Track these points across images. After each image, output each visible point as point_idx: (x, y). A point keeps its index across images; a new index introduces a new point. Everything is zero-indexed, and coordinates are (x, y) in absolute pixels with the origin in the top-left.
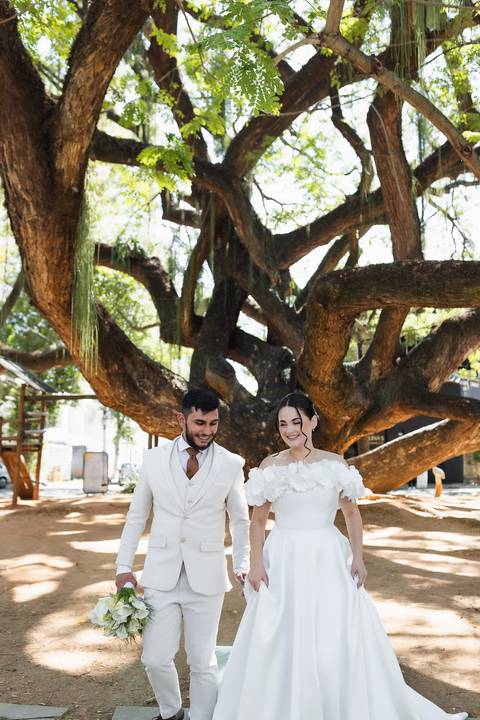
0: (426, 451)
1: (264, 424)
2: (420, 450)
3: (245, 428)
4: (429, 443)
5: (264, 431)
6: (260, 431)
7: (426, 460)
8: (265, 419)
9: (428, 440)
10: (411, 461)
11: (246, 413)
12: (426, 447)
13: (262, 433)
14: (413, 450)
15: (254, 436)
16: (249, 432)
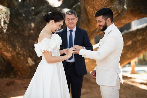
0: (138, 43)
1: (33, 25)
2: (134, 43)
3: (20, 28)
4: (140, 38)
5: (33, 29)
6: (30, 29)
7: (138, 50)
8: (33, 20)
9: (140, 36)
10: (128, 50)
11: (21, 16)
12: (138, 41)
13: (32, 31)
14: (130, 43)
15: (26, 34)
16: (23, 31)
